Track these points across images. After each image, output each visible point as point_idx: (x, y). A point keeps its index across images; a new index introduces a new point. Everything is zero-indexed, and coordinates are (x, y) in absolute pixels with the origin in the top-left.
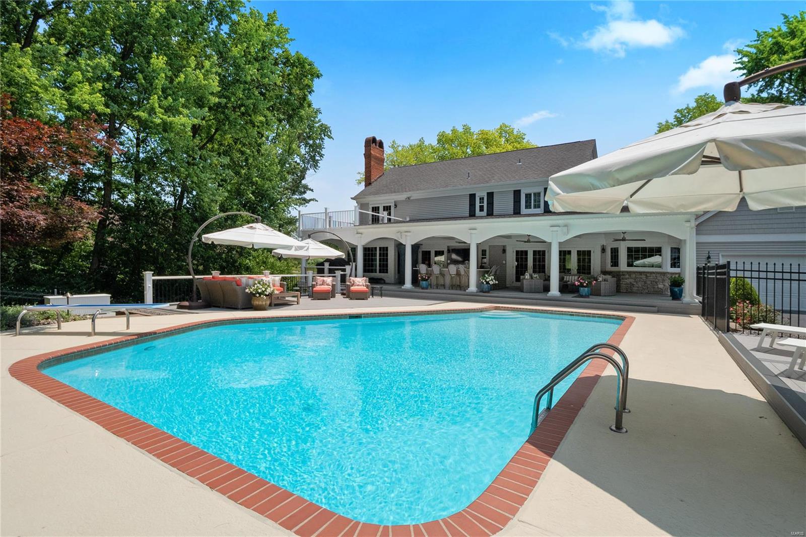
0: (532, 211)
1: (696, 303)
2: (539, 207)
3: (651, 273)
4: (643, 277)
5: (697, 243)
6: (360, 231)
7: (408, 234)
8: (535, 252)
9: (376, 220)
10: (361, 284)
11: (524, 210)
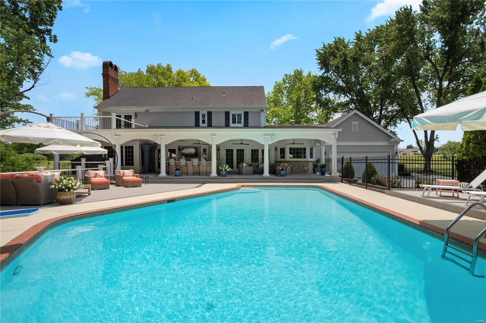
0: (236, 125)
1: (337, 176)
2: (241, 123)
3: (301, 161)
4: (298, 164)
5: (337, 146)
6: (118, 133)
7: (163, 137)
8: (237, 150)
9: (128, 126)
10: (130, 175)
11: (232, 125)
